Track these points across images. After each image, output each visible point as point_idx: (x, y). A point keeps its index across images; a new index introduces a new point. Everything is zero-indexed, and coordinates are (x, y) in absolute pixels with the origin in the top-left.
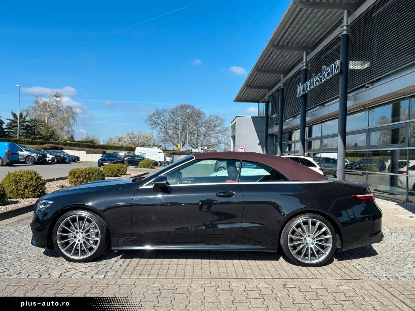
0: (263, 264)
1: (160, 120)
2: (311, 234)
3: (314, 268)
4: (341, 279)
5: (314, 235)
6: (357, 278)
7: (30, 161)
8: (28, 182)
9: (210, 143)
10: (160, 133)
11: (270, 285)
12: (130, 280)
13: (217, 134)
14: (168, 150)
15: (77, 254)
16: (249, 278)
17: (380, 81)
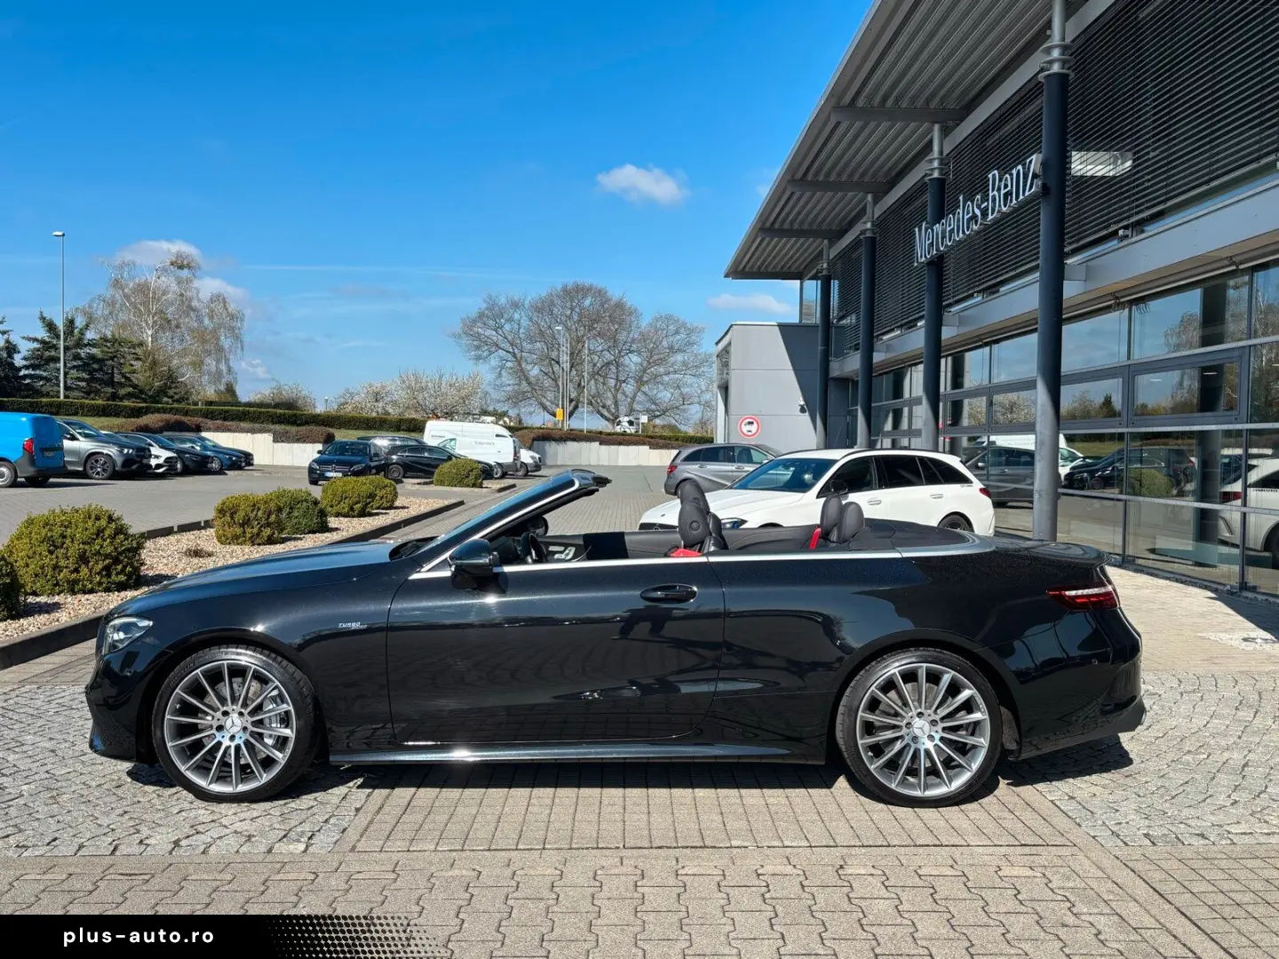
0: (784, 801)
1: (500, 332)
2: (926, 708)
3: (934, 810)
4: (1011, 844)
5: (935, 712)
6: (1059, 841)
7: (99, 470)
8: (89, 543)
9: (656, 404)
10: (500, 374)
11: (798, 867)
12: (383, 855)
13: (677, 376)
14: (526, 428)
15: (227, 777)
16: (738, 847)
17: (1164, 219)
